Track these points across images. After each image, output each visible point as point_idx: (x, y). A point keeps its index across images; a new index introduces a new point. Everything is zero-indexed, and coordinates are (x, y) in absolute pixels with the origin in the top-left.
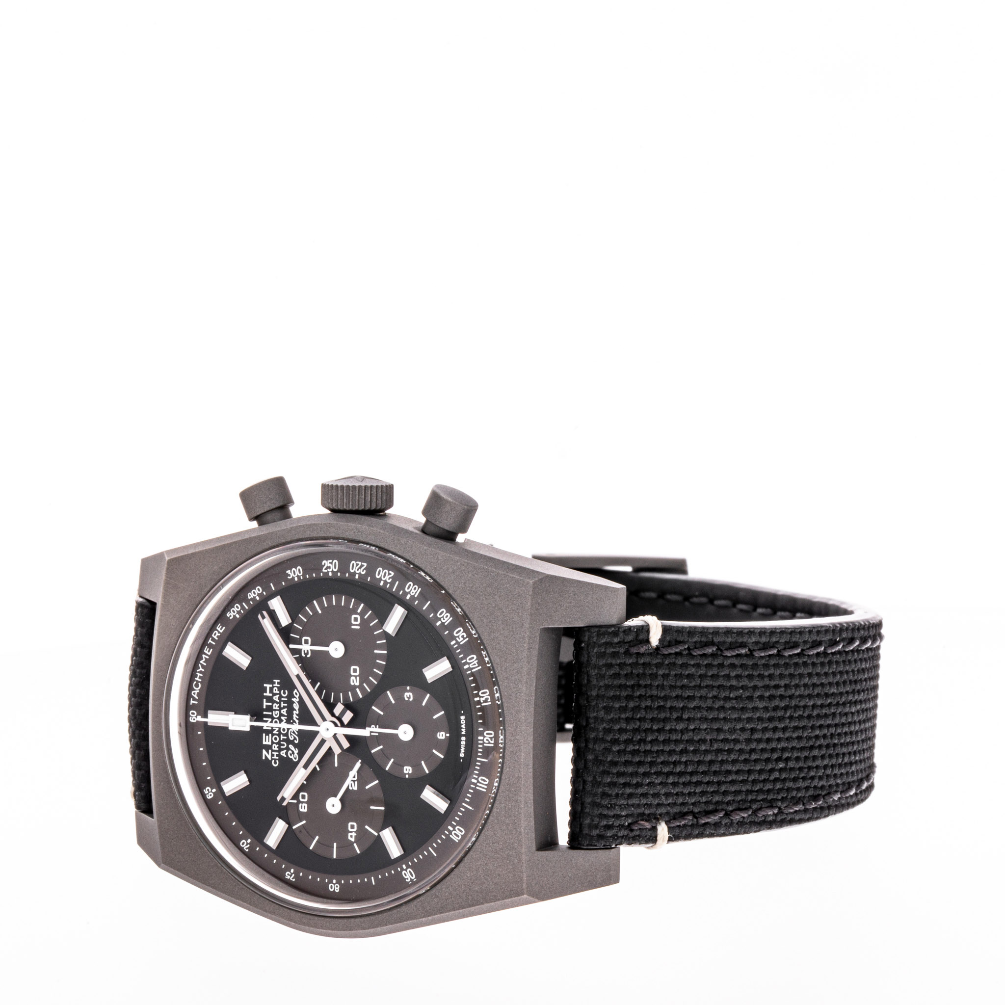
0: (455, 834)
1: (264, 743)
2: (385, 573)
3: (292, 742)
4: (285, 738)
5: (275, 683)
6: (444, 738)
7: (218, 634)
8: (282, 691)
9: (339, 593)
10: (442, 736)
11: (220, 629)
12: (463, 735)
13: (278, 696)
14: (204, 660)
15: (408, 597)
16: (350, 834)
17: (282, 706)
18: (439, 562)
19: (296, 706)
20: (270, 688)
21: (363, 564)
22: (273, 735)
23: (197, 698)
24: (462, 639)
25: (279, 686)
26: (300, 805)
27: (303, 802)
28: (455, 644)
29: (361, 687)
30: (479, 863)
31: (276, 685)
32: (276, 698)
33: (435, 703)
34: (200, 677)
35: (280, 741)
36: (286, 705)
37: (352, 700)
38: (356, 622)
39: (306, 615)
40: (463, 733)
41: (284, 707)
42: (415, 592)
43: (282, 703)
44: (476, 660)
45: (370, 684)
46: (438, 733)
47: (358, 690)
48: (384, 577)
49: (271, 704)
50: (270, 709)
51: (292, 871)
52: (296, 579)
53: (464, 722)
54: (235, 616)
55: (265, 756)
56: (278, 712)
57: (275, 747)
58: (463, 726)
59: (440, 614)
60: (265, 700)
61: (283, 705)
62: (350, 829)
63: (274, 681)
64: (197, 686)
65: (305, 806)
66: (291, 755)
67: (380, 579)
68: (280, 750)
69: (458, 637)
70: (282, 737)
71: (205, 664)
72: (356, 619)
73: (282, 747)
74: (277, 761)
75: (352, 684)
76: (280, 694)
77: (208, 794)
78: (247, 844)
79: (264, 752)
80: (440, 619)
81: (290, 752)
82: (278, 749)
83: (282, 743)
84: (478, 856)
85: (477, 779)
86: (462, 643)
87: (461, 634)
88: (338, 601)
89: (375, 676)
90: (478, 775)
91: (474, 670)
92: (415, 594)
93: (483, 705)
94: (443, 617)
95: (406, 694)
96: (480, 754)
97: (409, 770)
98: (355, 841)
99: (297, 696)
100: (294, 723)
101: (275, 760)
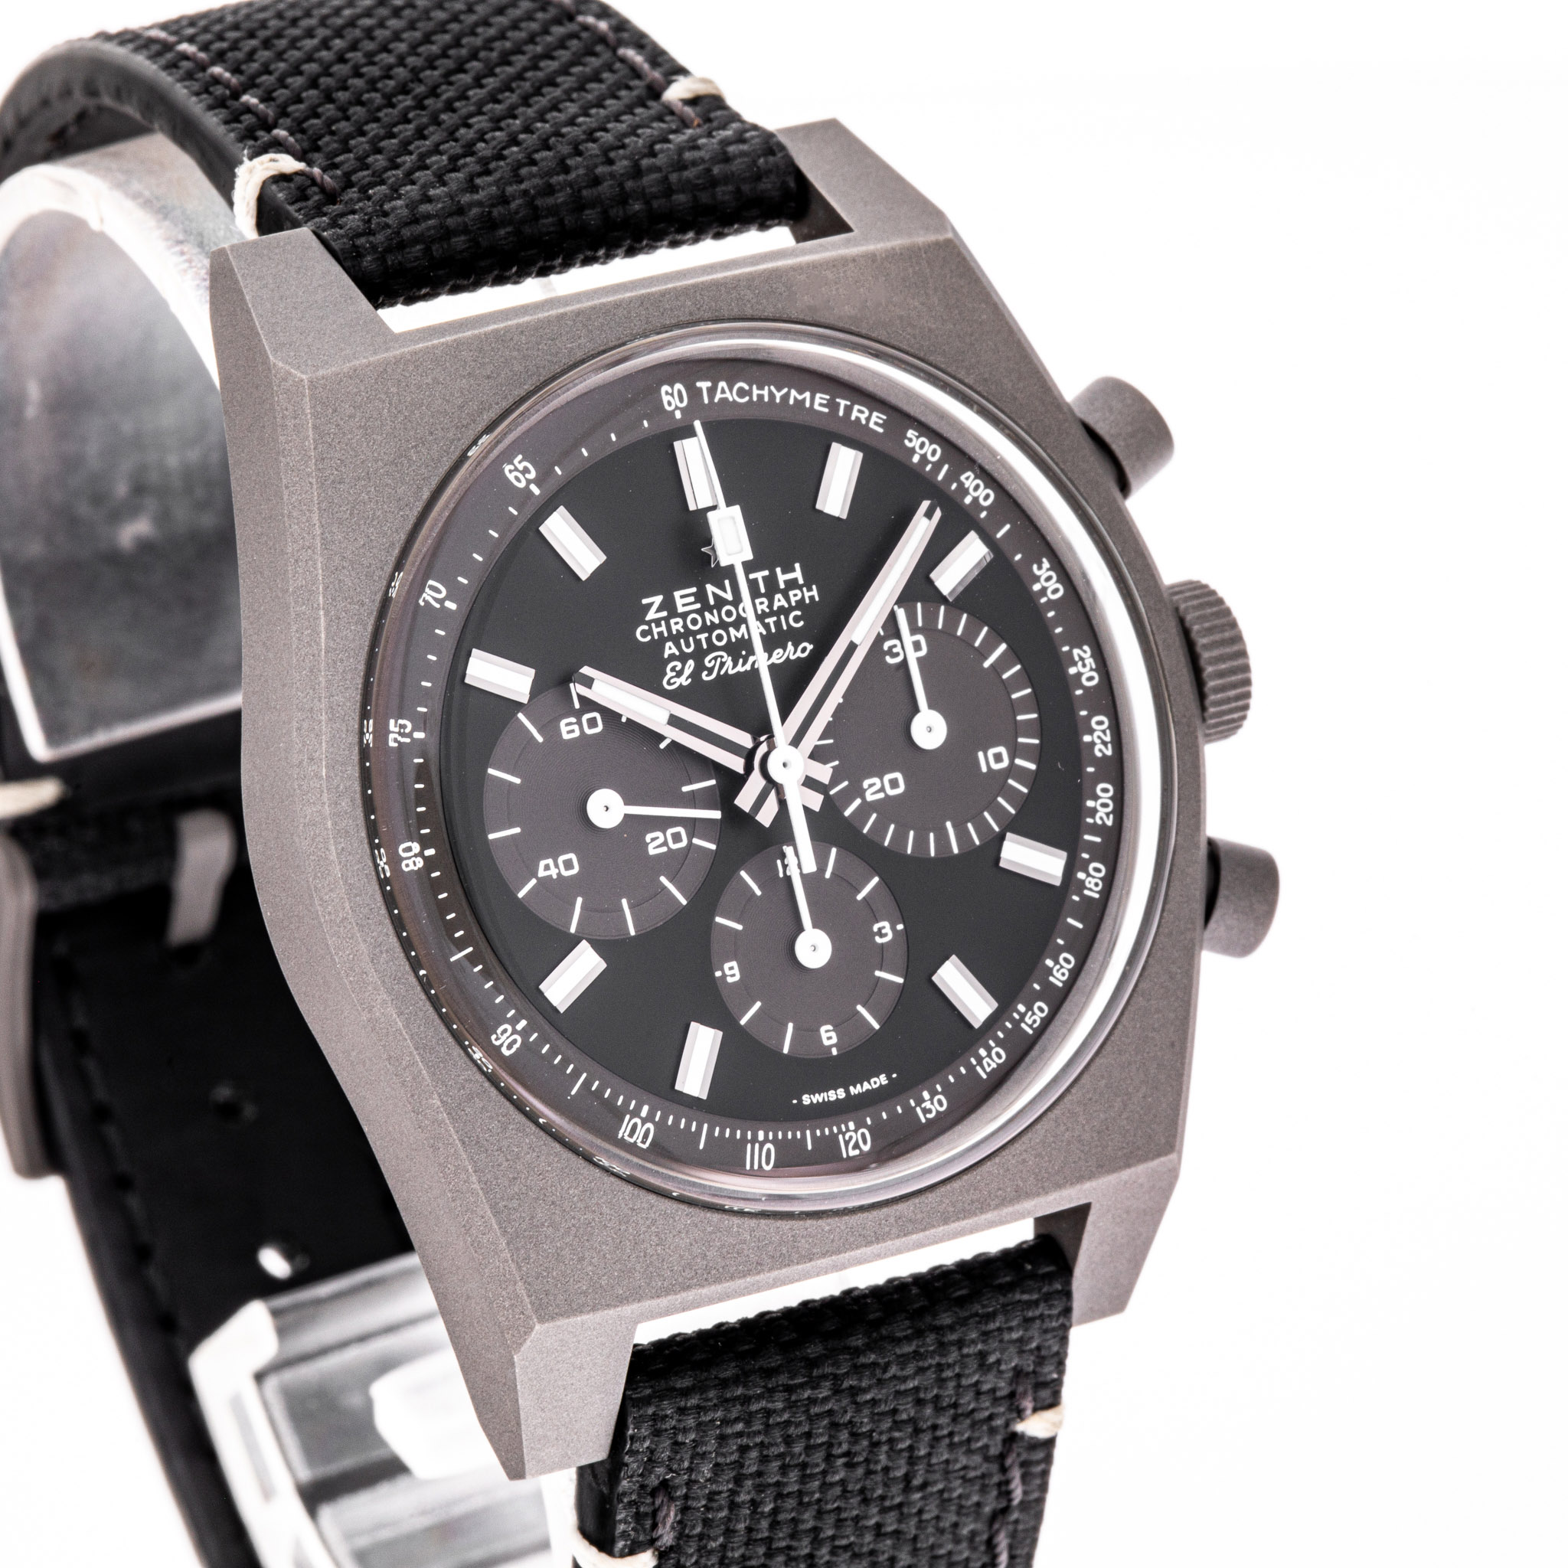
0: (635, 1126)
1: (677, 594)
2: (1108, 805)
3: (700, 667)
4: (705, 646)
5: (810, 589)
6: (826, 1043)
7: (863, 417)
8: (799, 613)
9: (1037, 701)
10: (828, 1036)
11: (876, 421)
12: (847, 1092)
13: (786, 606)
14: (800, 397)
15: (1081, 875)
16: (550, 861)
17: (767, 621)
18: (1182, 937)
19: (778, 657)
20: (796, 579)
21: (1109, 746)
22: (700, 612)
23: (716, 400)
25: (807, 601)
26: (573, 720)
27: (580, 723)
28: (1019, 1013)
29: (866, 808)
30: (605, 1210)
31: (807, 595)
32: (779, 601)
33: (889, 1002)
34: (760, 397)
35: (694, 633)
38: (993, 759)
39: (971, 631)
40: (853, 1091)
41: (767, 626)
42: (1092, 886)
43: (775, 619)
44: (998, 1064)
46: (830, 1027)
47: (858, 802)
48: (1102, 805)
49: (763, 590)
50: (753, 591)
51: (419, 735)
52: (1036, 587)
53: (875, 1086)
54: (913, 451)
55: (652, 604)
57: (677, 625)
58: (866, 1086)
59: (1065, 959)
60: (766, 573)
61: (771, 620)
62: (561, 859)
64: (742, 393)
65: (572, 731)
66: (673, 669)
67: (1096, 798)
68: (675, 639)
69: (1033, 1014)
70: (703, 637)
71: (791, 402)
72: (998, 758)
73: (682, 641)
74: (649, 638)
75: (866, 784)
76: (791, 609)
78: (441, 601)
79: (658, 600)
80: (1057, 962)
81: (679, 666)
82: (674, 632)
83: (691, 639)
84: (623, 1205)
85: (766, 1140)
86: (1023, 1025)
87: (1039, 1016)
88: (1023, 705)
89: (900, 837)
90: (775, 1141)
91: (978, 1068)
92: (1090, 889)
93: (918, 1110)
94: (1062, 967)
95: (886, 924)
96: (818, 1133)
97: (733, 975)
98: (541, 880)
99: (799, 654)
100: (741, 661)
101: (650, 632)
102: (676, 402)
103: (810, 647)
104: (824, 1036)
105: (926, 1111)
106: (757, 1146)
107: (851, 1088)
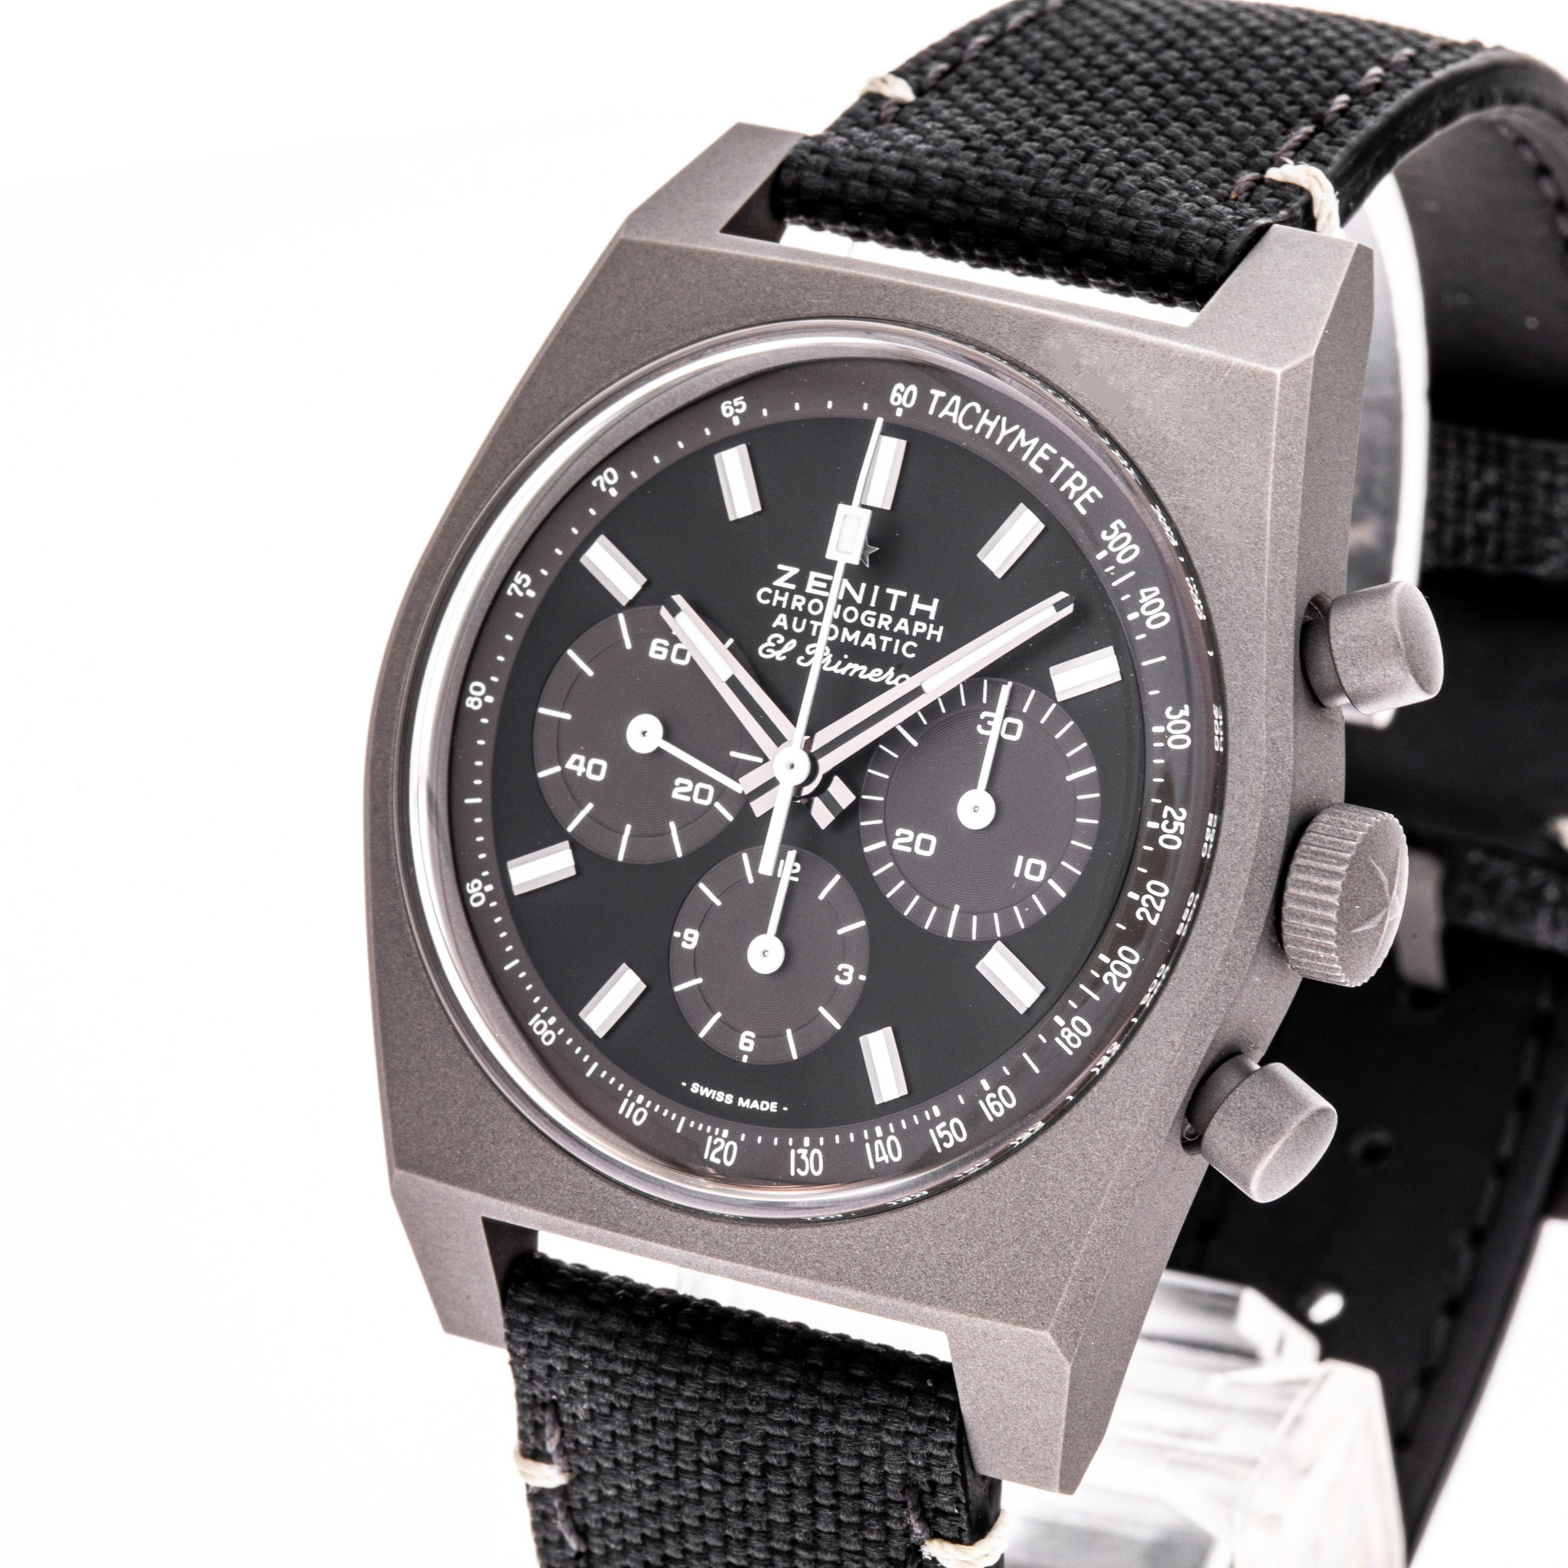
1: (813, 575)
2: (1125, 971)
4: (814, 634)
5: (936, 628)
6: (742, 1047)
7: (1075, 490)
8: (915, 645)
9: (1099, 836)
10: (747, 1042)
11: (1086, 499)
12: (735, 1100)
13: (907, 633)
14: (1023, 444)
15: (1059, 1020)
16: (582, 759)
17: (882, 638)
18: (1113, 1122)
19: (875, 675)
20: (928, 613)
21: (1157, 916)
23: (941, 416)
24: (941, 1135)
25: (928, 638)
26: (666, 643)
27: (670, 649)
28: (932, 1114)
29: (889, 853)
31: (930, 629)
33: (818, 1040)
34: (986, 428)
36: (884, 649)
37: (863, 824)
38: (1029, 868)
39: (1070, 740)
40: (742, 1103)
41: (879, 643)
42: (1068, 1038)
43: (890, 639)
44: (889, 1159)
46: (753, 1035)
47: (883, 844)
48: (1117, 967)
49: (893, 608)
50: (883, 605)
51: (531, 594)
52: (1157, 729)
53: (762, 1109)
54: (1104, 545)
55: (785, 572)
56: (872, 625)
58: (755, 1104)
59: (1005, 1093)
60: (904, 594)
61: (886, 639)
62: (593, 761)
63: (941, 628)
64: (968, 418)
65: (660, 653)
66: (774, 640)
67: (1113, 956)
68: (791, 613)
69: (947, 1128)
70: (816, 624)
71: (1014, 444)
72: (1035, 870)
73: (796, 619)
74: (767, 602)
75: (899, 832)
76: (910, 638)
77: (732, 405)
78: (608, 486)
79: (793, 571)
80: (994, 1090)
81: (781, 639)
82: (793, 608)
83: (805, 621)
85: (643, 1105)
86: (930, 1130)
88: (1082, 833)
89: (904, 896)
90: (650, 1110)
92: (1062, 1038)
93: (793, 1152)
94: (997, 1097)
95: (851, 969)
96: (692, 1124)
97: (689, 943)
98: (564, 771)
99: (896, 682)
100: (840, 662)
101: (770, 597)
102: (903, 400)
104: (743, 1039)
106: (633, 1105)
107: (741, 1100)
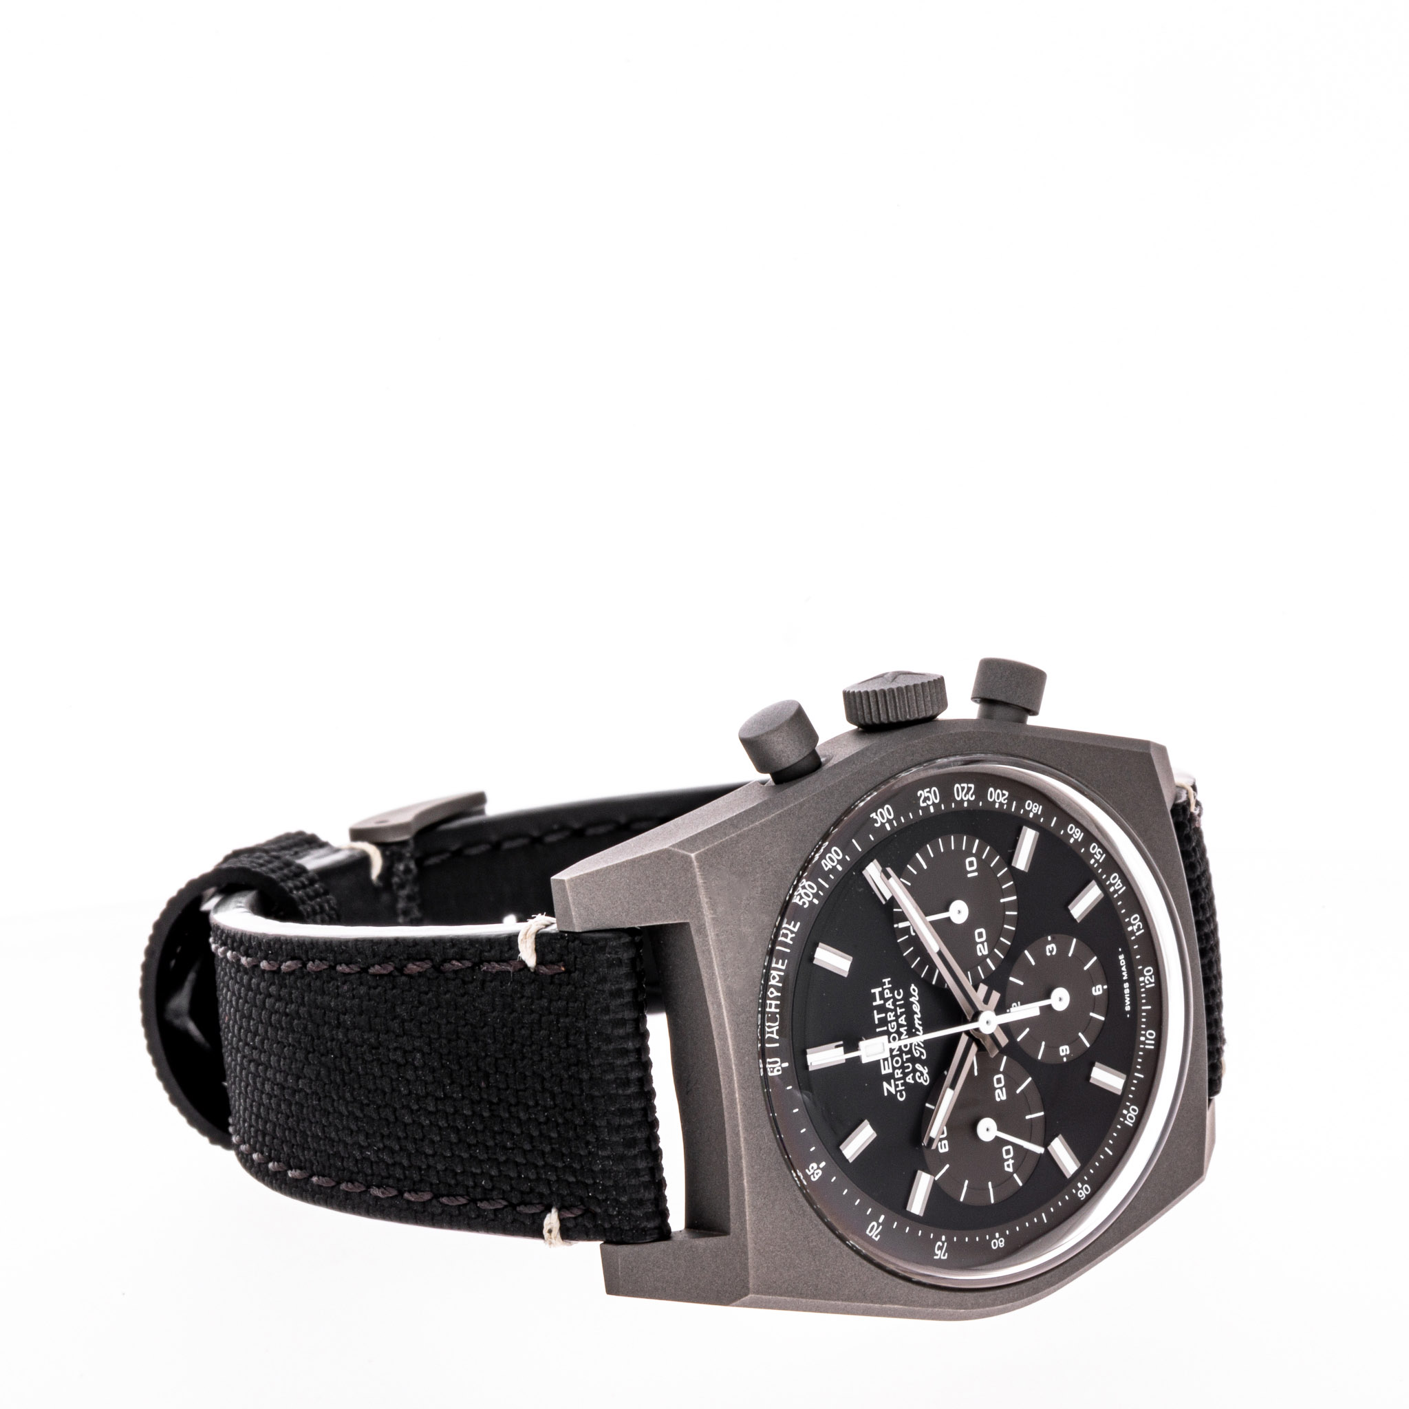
0: (1130, 1117)
1: (884, 1072)
2: (999, 794)
3: (919, 1060)
4: (909, 1056)
5: (884, 984)
6: (1101, 992)
7: (791, 936)
8: (896, 992)
9: (945, 834)
10: (1098, 990)
11: (793, 927)
12: (1126, 981)
13: (892, 1000)
14: (778, 979)
15: (1031, 815)
16: (1006, 1164)
17: (899, 1014)
19: (917, 1008)
20: (879, 992)
21: (970, 785)
23: (778, 1038)
24: (1099, 856)
25: (890, 986)
26: (939, 1144)
27: (941, 1140)
28: (1095, 864)
29: (991, 955)
31: (887, 986)
32: (889, 1005)
33: (1084, 948)
34: (778, 1006)
35: (903, 1063)
36: (903, 1010)
37: (983, 977)
38: (971, 867)
39: (909, 876)
40: (1125, 977)
41: (902, 1014)
43: (898, 1008)
44: (1119, 879)
45: (1001, 947)
46: (1094, 988)
47: (988, 960)
48: (998, 798)
49: (883, 1015)
51: (943, 1238)
52: (888, 826)
53: (1124, 963)
54: (811, 902)
55: (887, 1090)
57: (898, 1074)
58: (1124, 969)
59: (1070, 830)
60: (875, 1012)
61: (899, 1011)
62: (1005, 1156)
63: (884, 980)
64: (775, 1019)
65: (946, 1145)
66: (920, 1078)
67: (994, 802)
68: (905, 1075)
69: (1095, 854)
70: (905, 1057)
71: (780, 985)
72: (971, 864)
73: (906, 1071)
74: (904, 1093)
75: (980, 954)
76: (893, 997)
77: (814, 1173)
78: (879, 1225)
79: (885, 1085)
80: (1072, 836)
81: (918, 1074)
82: (902, 1075)
83: (906, 1065)
85: (1144, 1035)
86: (1101, 861)
87: (1098, 850)
88: (947, 845)
89: (1007, 934)
90: (1146, 1030)
91: (1120, 892)
92: (1038, 810)
93: (1137, 934)
94: (1074, 833)
95: (1048, 947)
96: (1144, 1001)
97: (1066, 1050)
98: (1015, 1171)
99: (916, 994)
100: (917, 1033)
101: (901, 1091)
102: (778, 1066)
103: (913, 986)
104: (1097, 993)
105: (1139, 929)
106: (1147, 1042)
